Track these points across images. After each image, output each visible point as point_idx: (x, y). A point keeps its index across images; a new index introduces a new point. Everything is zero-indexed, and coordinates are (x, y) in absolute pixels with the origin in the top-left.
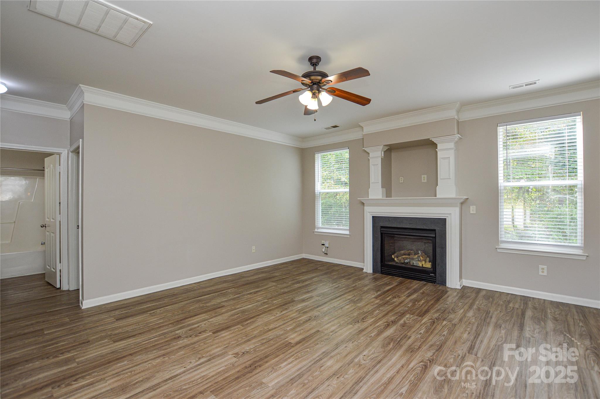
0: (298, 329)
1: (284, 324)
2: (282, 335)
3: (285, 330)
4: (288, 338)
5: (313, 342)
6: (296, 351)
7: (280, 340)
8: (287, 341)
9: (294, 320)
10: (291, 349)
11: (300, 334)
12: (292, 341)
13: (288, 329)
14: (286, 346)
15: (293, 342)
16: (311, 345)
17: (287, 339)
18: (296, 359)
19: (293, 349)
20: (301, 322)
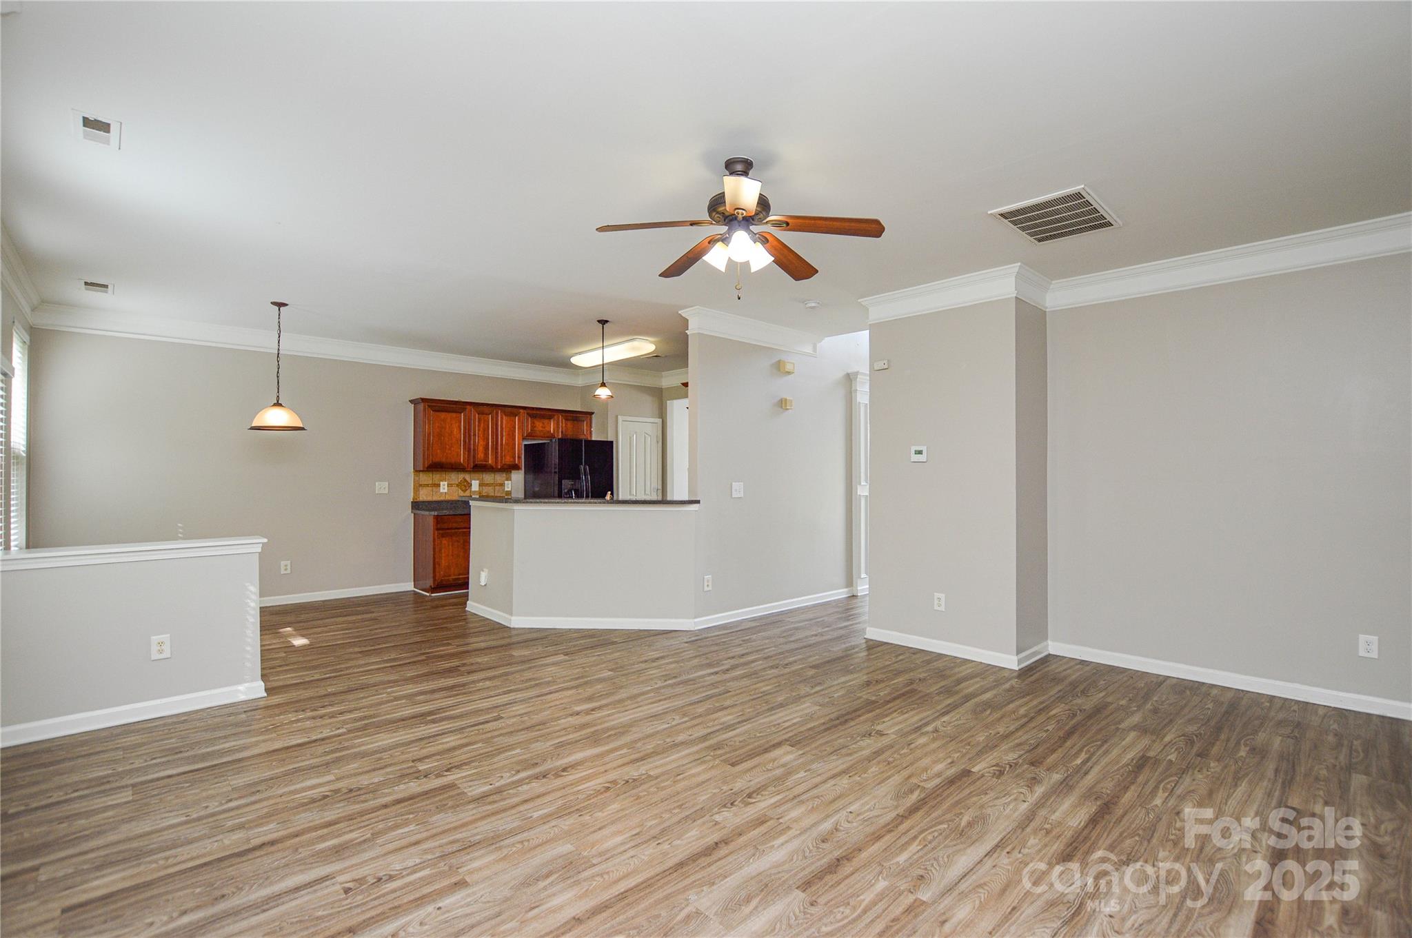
0: (778, 772)
1: (816, 786)
2: (812, 761)
3: (809, 770)
4: (797, 754)
5: (748, 745)
6: (780, 733)
7: (814, 752)
8: (798, 749)
9: (791, 794)
10: (790, 737)
11: (774, 760)
12: (789, 748)
13: (802, 774)
14: (799, 742)
15: (787, 748)
16: (753, 740)
17: (801, 752)
18: (779, 724)
19: (786, 736)
20: (771, 789)
